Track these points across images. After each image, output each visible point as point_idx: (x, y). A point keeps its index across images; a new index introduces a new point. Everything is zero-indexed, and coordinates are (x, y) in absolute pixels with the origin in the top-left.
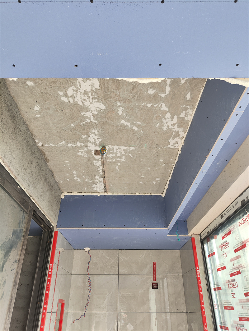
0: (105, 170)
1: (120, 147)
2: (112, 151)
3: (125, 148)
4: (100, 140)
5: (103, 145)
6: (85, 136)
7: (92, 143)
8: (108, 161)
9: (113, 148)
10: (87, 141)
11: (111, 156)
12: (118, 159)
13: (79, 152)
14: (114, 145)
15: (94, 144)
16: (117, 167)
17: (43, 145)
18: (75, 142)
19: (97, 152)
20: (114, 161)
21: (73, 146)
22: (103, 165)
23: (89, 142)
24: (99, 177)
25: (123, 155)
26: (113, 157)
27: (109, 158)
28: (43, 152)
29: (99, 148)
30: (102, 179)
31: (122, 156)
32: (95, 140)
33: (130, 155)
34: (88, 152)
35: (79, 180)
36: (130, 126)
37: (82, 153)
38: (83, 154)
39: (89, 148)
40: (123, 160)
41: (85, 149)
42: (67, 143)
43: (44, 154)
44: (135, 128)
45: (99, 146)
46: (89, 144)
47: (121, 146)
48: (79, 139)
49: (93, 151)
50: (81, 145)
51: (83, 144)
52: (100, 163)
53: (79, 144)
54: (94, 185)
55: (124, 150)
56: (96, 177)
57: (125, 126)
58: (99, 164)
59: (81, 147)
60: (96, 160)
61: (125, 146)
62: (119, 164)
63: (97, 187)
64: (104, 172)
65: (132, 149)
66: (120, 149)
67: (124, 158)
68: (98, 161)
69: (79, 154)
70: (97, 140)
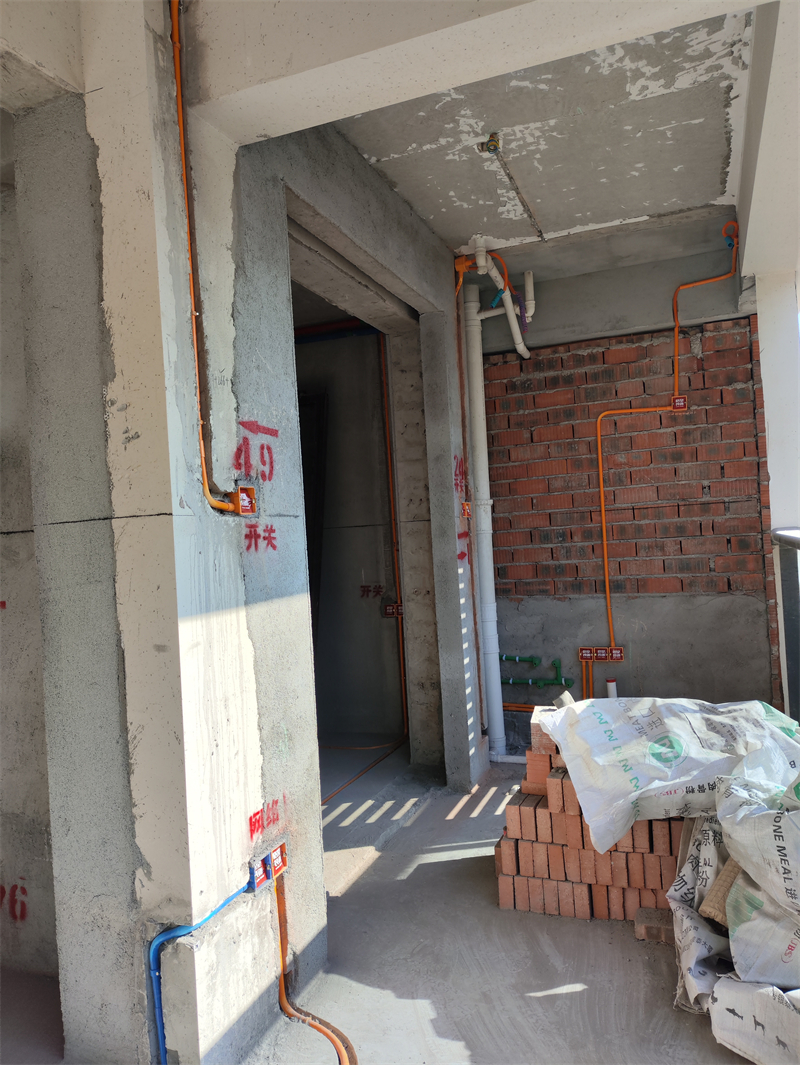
0: (512, 174)
1: (526, 126)
2: (513, 137)
3: (538, 124)
4: (483, 123)
5: (492, 131)
6: (452, 125)
7: (469, 133)
8: (512, 155)
9: (514, 131)
10: (456, 133)
11: (513, 145)
12: (532, 148)
13: (448, 155)
14: (514, 126)
15: (472, 135)
16: (536, 164)
17: (378, 161)
18: (435, 140)
19: (483, 146)
20: (524, 153)
21: (434, 146)
22: (505, 166)
23: (462, 132)
24: (504, 191)
25: (539, 137)
26: (519, 146)
27: (512, 151)
28: (381, 171)
29: (485, 139)
30: (512, 194)
31: (538, 141)
32: (471, 126)
33: (554, 134)
34: (467, 149)
35: (465, 206)
36: (530, 86)
37: (454, 155)
38: (457, 157)
39: (466, 144)
40: (543, 146)
41: (458, 147)
42: (420, 145)
43: (385, 175)
44: (543, 86)
45: (483, 134)
46: (464, 137)
47: (528, 122)
48: (441, 133)
49: (475, 147)
50: (448, 141)
51: (451, 140)
52: (497, 163)
53: (443, 141)
54: (501, 209)
55: (536, 129)
56: (499, 191)
57: (520, 90)
58: (495, 166)
59: (449, 146)
60: (487, 160)
61: (535, 122)
62: (538, 156)
63: (508, 211)
64: (511, 178)
65: (552, 122)
66: (527, 128)
67: (542, 142)
68: (492, 162)
69: (450, 157)
70: (475, 126)
